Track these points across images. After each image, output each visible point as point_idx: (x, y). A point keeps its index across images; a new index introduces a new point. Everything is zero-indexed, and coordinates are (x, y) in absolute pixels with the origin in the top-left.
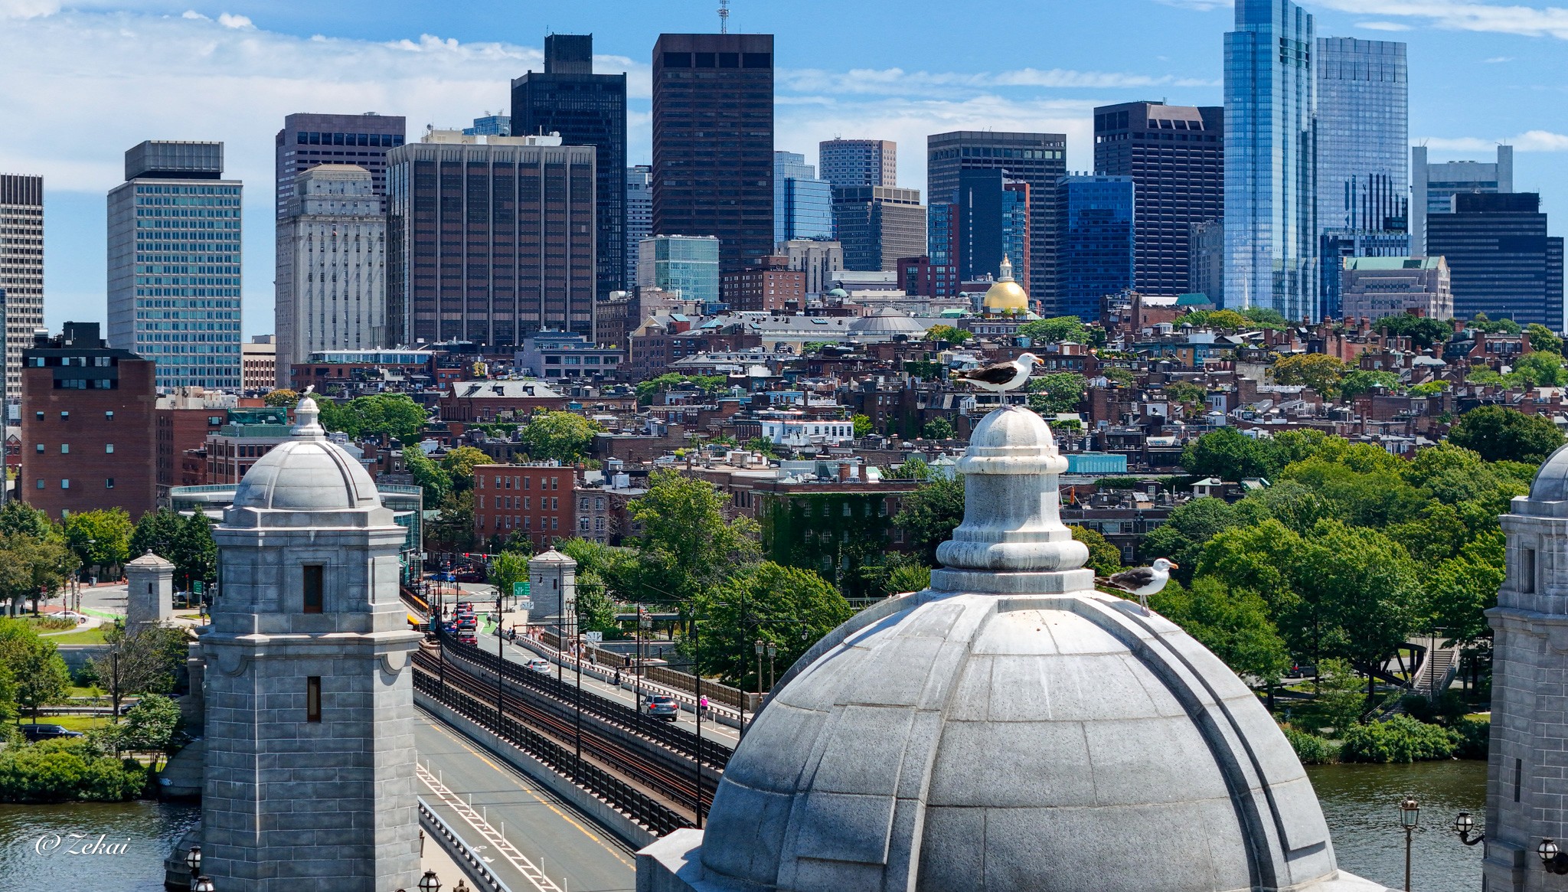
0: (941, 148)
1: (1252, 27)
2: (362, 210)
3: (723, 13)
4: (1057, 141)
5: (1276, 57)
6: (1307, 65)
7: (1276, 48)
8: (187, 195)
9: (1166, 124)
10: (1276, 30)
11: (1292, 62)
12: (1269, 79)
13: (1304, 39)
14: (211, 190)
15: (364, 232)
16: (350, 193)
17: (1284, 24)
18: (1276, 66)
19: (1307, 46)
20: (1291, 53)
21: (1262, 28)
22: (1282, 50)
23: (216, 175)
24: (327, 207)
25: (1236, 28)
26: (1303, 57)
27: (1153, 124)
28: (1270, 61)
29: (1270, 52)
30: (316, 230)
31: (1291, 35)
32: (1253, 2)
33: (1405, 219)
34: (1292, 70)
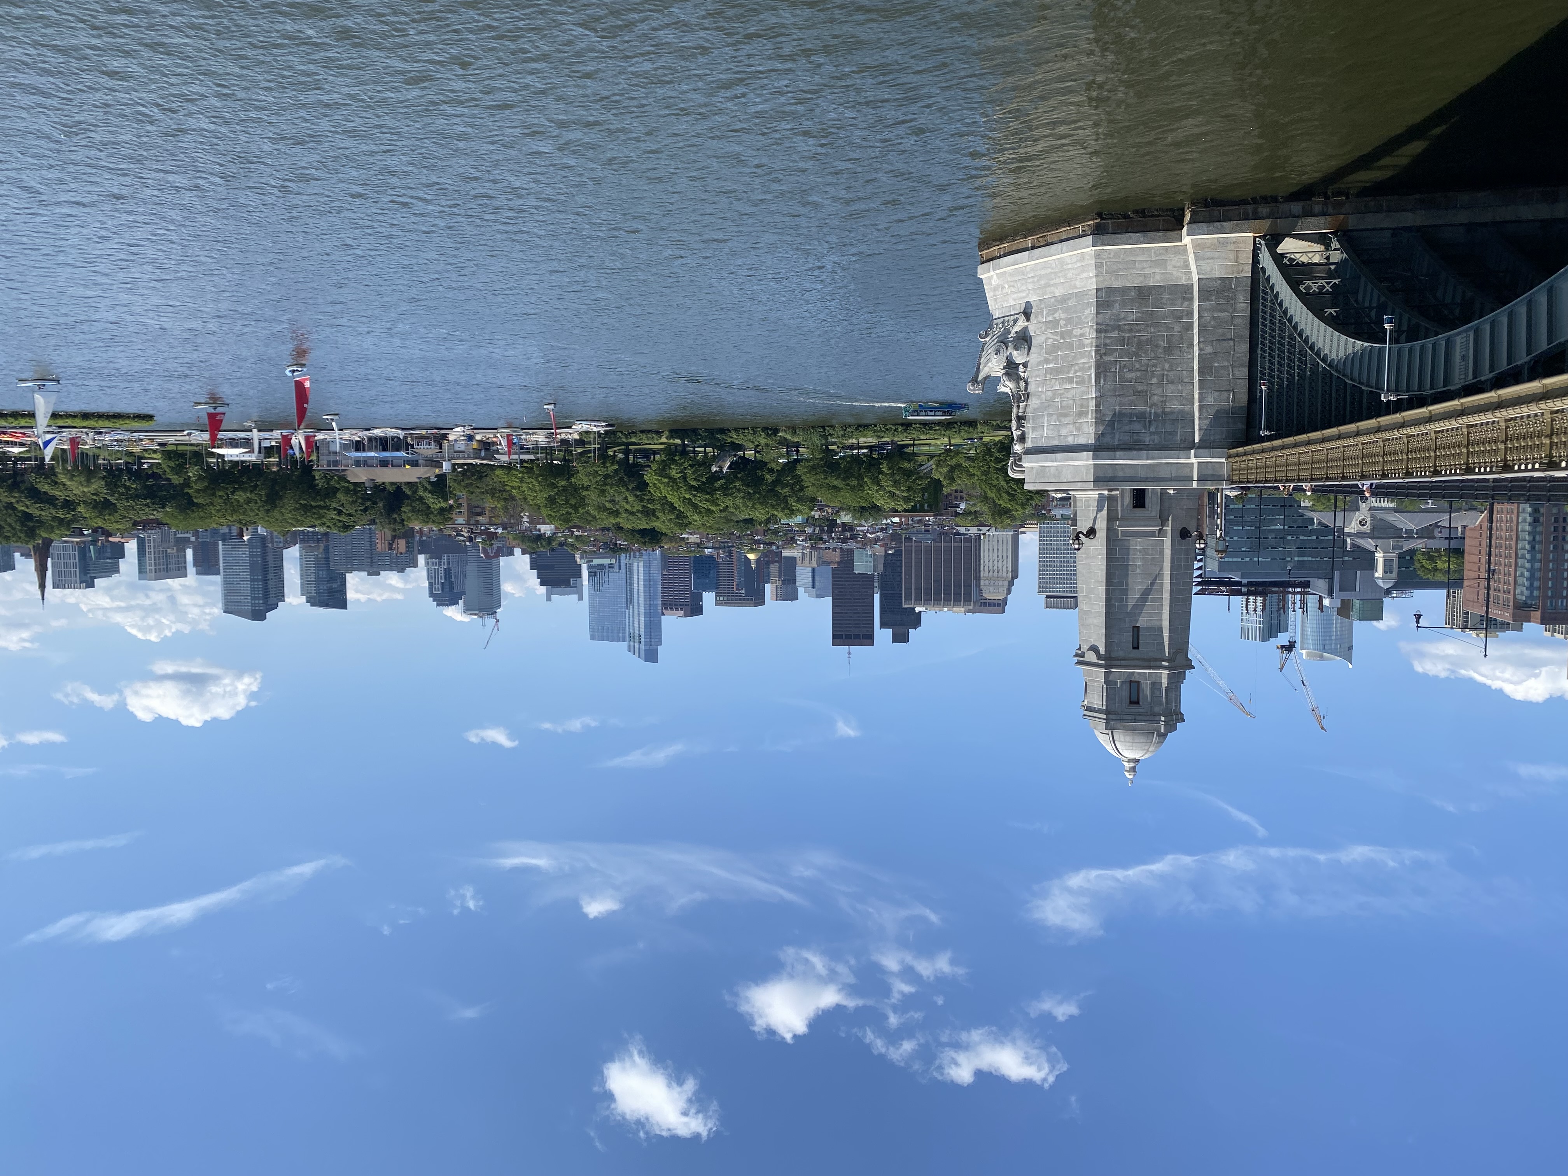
1: (652, 647)
2: (987, 582)
3: (849, 653)
4: (718, 603)
5: (643, 636)
7: (643, 640)
8: (1060, 589)
9: (677, 609)
10: (643, 647)
12: (645, 628)
13: (632, 643)
14: (1050, 592)
15: (986, 574)
16: (991, 589)
17: (639, 649)
18: (642, 633)
20: (637, 638)
21: (648, 647)
23: (1047, 597)
24: (1000, 583)
26: (632, 637)
27: (682, 609)
30: (1005, 574)
31: (637, 645)
32: (651, 656)
33: (589, 576)
34: (636, 632)
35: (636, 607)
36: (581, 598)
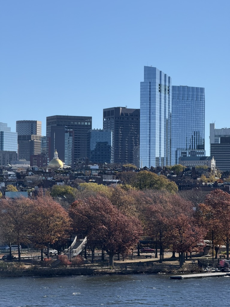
0: (51, 121)
1: (150, 80)
4: (89, 119)
5: (157, 90)
6: (168, 93)
7: (157, 87)
9: (126, 114)
10: (157, 81)
11: (163, 92)
12: (155, 97)
13: (167, 85)
17: (160, 79)
18: (158, 93)
19: (168, 87)
20: (163, 89)
21: (153, 80)
22: (159, 88)
25: (144, 81)
26: (167, 90)
27: (122, 114)
28: (155, 91)
29: (155, 88)
31: (163, 83)
32: (150, 72)
33: (204, 146)
34: (163, 95)
35: (163, 117)
36: (212, 126)
